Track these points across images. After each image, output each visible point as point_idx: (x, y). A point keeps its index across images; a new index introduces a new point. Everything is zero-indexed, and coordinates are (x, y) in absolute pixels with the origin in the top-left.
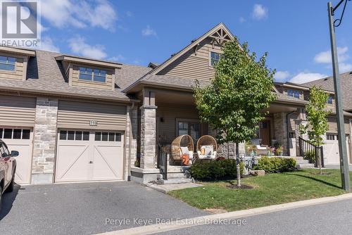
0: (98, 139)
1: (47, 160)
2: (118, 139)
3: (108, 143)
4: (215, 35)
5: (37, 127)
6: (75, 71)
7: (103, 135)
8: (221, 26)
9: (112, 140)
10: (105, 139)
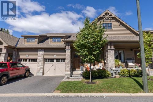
0: (57, 61)
1: (41, 68)
2: (64, 61)
3: (60, 63)
4: (104, 16)
5: (38, 58)
6: (51, 39)
7: (59, 60)
8: (107, 11)
9: (62, 61)
10: (59, 61)
